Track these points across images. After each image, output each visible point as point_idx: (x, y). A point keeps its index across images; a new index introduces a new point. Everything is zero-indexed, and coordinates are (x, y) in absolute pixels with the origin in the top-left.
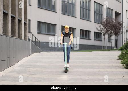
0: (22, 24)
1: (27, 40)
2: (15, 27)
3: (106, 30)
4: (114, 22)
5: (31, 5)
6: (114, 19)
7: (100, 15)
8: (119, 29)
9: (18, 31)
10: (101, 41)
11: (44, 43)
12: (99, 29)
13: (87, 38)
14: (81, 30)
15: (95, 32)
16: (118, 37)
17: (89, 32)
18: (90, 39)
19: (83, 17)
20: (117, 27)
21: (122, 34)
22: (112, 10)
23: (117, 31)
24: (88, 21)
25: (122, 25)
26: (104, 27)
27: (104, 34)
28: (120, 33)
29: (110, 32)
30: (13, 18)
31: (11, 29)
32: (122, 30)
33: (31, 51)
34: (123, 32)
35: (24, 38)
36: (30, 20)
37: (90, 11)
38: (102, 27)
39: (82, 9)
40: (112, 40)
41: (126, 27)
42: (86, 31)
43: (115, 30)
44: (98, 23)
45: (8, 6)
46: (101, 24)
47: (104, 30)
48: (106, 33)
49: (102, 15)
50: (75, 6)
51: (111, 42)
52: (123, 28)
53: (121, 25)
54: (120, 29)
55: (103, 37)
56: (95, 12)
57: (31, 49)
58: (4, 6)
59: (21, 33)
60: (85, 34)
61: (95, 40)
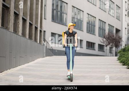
0: (38, 31)
1: (42, 44)
2: (32, 32)
3: (108, 42)
4: (115, 36)
5: (46, 19)
6: (115, 33)
7: (103, 31)
8: (118, 42)
9: (35, 36)
10: (104, 51)
11: (56, 51)
12: (102, 41)
13: (92, 49)
14: (87, 42)
15: (99, 44)
16: (118, 49)
17: (94, 44)
18: (95, 50)
19: (89, 31)
20: (117, 41)
21: (121, 47)
22: (113, 27)
23: (117, 44)
24: (93, 34)
25: (122, 39)
26: (106, 40)
27: (106, 46)
28: (120, 46)
29: (111, 44)
30: (31, 25)
31: (29, 33)
32: (121, 43)
33: (45, 54)
34: (122, 45)
35: (40, 42)
36: (44, 31)
37: (95, 27)
38: (105, 40)
39: (88, 24)
40: (113, 51)
41: (124, 42)
42: (91, 43)
43: (116, 43)
44: (102, 37)
45: (26, 14)
46: (104, 37)
47: (106, 43)
48: (108, 45)
49: (105, 30)
50: (83, 22)
51: (112, 53)
52: (123, 42)
53: (120, 38)
54: (120, 42)
55: (105, 48)
56: (99, 28)
57: (45, 52)
58: (23, 13)
59: (37, 38)
60: (90, 45)
61: (99, 51)
